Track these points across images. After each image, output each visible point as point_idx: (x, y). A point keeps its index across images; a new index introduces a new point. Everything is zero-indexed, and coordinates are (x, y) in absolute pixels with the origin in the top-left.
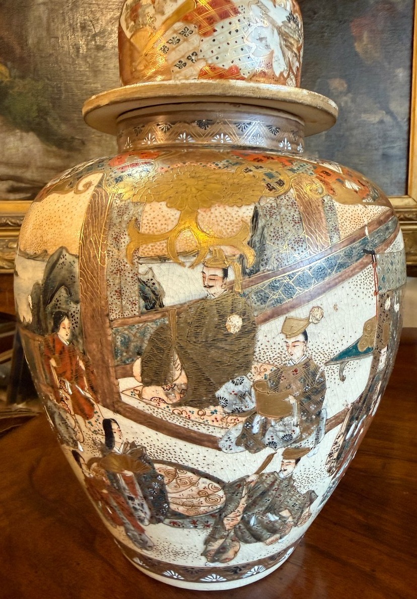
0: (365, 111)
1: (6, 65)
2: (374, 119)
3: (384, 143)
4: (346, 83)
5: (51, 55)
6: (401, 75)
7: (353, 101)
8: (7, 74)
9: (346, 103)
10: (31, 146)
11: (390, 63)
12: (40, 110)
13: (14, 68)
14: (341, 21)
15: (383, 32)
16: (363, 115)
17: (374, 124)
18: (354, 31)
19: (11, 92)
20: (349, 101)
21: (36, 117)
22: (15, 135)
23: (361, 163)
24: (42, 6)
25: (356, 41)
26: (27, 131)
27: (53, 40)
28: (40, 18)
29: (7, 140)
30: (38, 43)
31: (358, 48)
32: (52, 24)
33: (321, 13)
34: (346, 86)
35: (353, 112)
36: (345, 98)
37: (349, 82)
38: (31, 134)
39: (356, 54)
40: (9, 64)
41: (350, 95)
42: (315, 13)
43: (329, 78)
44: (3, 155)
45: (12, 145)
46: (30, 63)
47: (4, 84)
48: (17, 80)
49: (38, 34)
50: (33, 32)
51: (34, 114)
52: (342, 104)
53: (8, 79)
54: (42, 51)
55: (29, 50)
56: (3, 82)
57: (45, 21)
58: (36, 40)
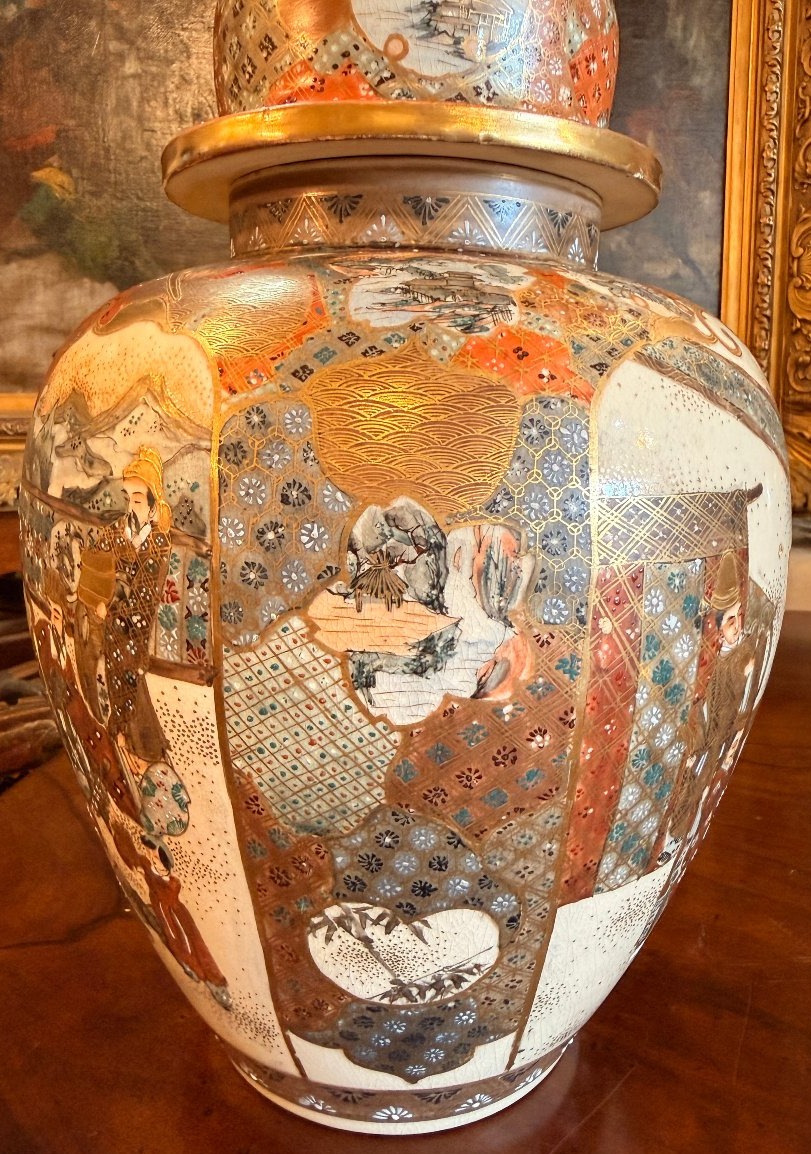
0: (650, 259)
1: (69, 172)
2: (665, 271)
5: (142, 158)
6: (707, 202)
7: (631, 242)
8: (72, 189)
9: (619, 245)
11: (688, 183)
12: (123, 249)
13: (83, 179)
15: (677, 132)
16: (646, 266)
17: (663, 280)
19: (77, 217)
20: (624, 241)
21: (118, 258)
22: (80, 286)
24: (131, 80)
26: (102, 281)
27: (147, 134)
28: (127, 100)
29: (68, 295)
30: (123, 139)
32: (148, 109)
35: (630, 259)
36: (618, 238)
38: (108, 285)
40: (75, 172)
41: (624, 233)
44: (62, 319)
45: (76, 303)
46: (110, 171)
47: (65, 204)
48: (87, 197)
49: (124, 126)
50: (115, 121)
51: (113, 253)
52: (613, 246)
53: (73, 197)
54: (130, 152)
55: (107, 150)
56: (64, 200)
57: (135, 104)
58: (120, 134)
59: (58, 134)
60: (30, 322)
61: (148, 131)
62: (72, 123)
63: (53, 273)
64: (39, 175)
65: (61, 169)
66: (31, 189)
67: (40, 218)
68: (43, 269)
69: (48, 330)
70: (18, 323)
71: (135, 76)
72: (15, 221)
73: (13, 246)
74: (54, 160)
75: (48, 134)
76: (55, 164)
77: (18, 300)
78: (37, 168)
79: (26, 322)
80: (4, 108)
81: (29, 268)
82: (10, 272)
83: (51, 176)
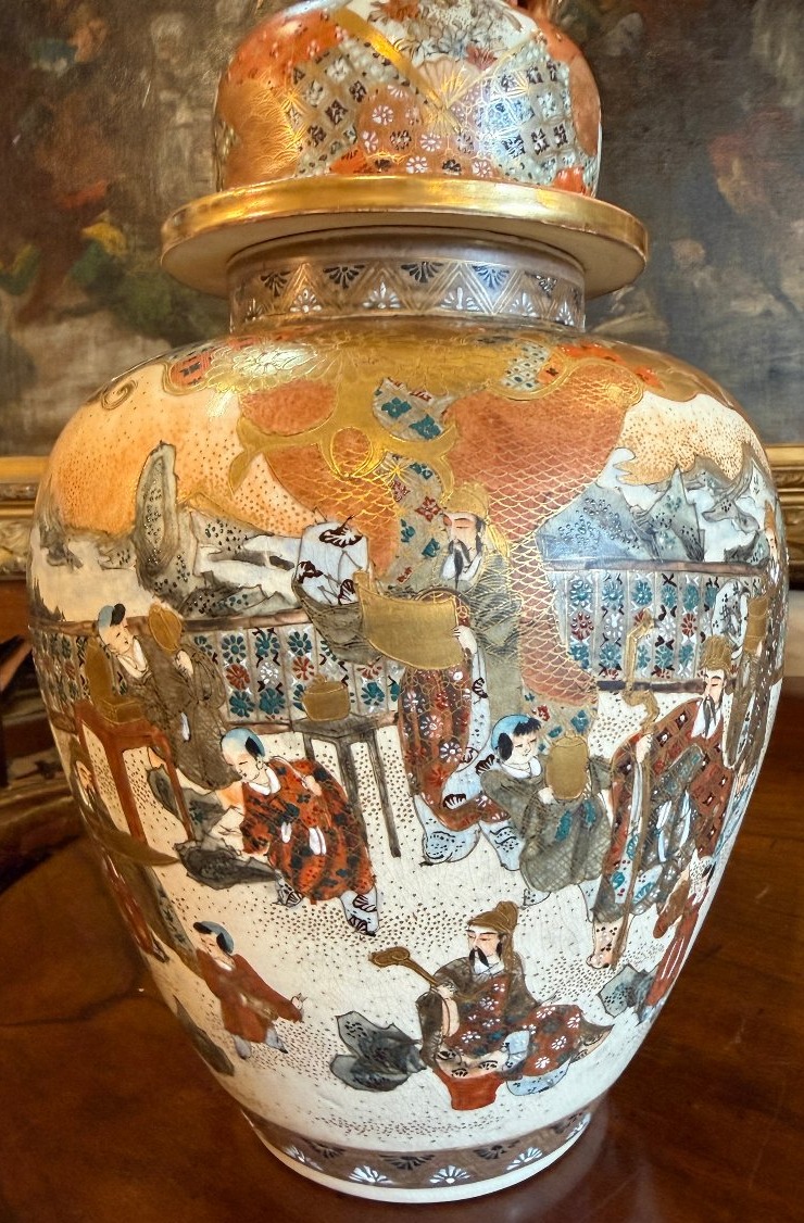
0: (737, 296)
1: (120, 228)
2: (754, 308)
3: (773, 350)
4: (704, 248)
7: (717, 277)
8: (123, 244)
9: (703, 281)
11: (779, 212)
12: (175, 303)
13: (134, 234)
14: (691, 143)
15: (765, 158)
16: (734, 303)
17: (752, 318)
18: (717, 158)
19: (128, 273)
20: (709, 278)
21: (171, 314)
22: (133, 345)
24: (182, 130)
25: (718, 176)
26: (154, 338)
28: (179, 150)
29: (120, 353)
30: (176, 189)
31: (724, 186)
33: (656, 129)
34: (702, 252)
35: (715, 296)
36: (701, 274)
37: (708, 245)
38: (160, 341)
39: (721, 197)
40: (126, 226)
41: (710, 269)
42: (646, 130)
43: (672, 240)
47: (115, 261)
48: (139, 253)
50: (167, 172)
51: (166, 309)
52: (697, 284)
53: (125, 252)
55: (159, 202)
56: (114, 256)
57: (187, 154)
58: (172, 186)
59: (109, 188)
60: (83, 383)
62: (122, 176)
63: (104, 331)
64: (90, 231)
65: (112, 224)
66: (80, 246)
67: (91, 277)
68: (94, 328)
70: (70, 384)
71: (186, 126)
72: (66, 279)
73: (64, 304)
74: (106, 215)
75: (98, 188)
76: (106, 219)
77: (70, 359)
78: (87, 224)
79: (77, 383)
80: (54, 165)
81: (81, 327)
82: (63, 332)
83: (103, 232)
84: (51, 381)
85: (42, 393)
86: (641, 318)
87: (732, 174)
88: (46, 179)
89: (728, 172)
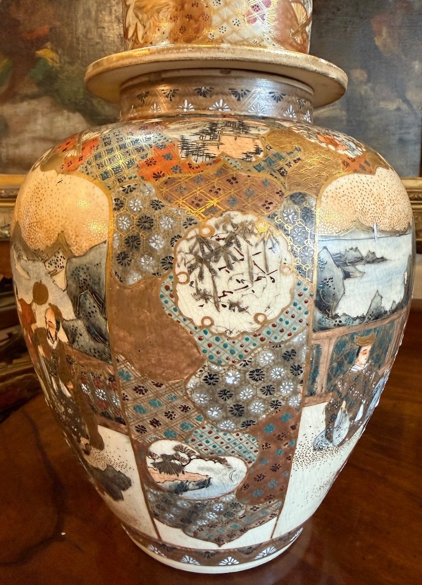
0: (384, 99)
1: (57, 52)
2: (392, 106)
3: (401, 128)
4: (367, 73)
5: (97, 43)
6: (417, 67)
7: (373, 89)
8: (58, 61)
10: (78, 125)
11: (406, 55)
12: (86, 93)
13: (64, 55)
14: (362, 18)
15: (400, 27)
16: (381, 103)
17: (391, 111)
18: (375, 27)
19: (60, 76)
20: (369, 90)
22: (62, 115)
23: (379, 146)
25: (375, 36)
26: (74, 111)
27: (100, 30)
28: (90, 11)
29: (55, 120)
30: (87, 32)
31: (378, 42)
32: (100, 16)
33: (344, 10)
34: (366, 75)
35: (372, 99)
36: (365, 87)
37: (369, 73)
38: (77, 114)
39: (376, 48)
40: (60, 51)
41: (370, 84)
42: (339, 10)
43: (351, 69)
46: (79, 50)
47: (54, 69)
48: (66, 65)
49: (87, 25)
50: (83, 23)
51: (81, 97)
52: (363, 93)
53: (58, 65)
54: (90, 39)
55: (78, 39)
56: (53, 67)
57: (93, 13)
58: (85, 30)
59: (51, 29)
60: (34, 135)
61: (100, 28)
62: (58, 24)
63: (47, 108)
64: (40, 53)
65: (52, 49)
66: (34, 61)
67: (40, 77)
68: (42, 105)
69: (44, 139)
70: (27, 135)
72: (27, 78)
73: (25, 92)
74: (48, 44)
75: (45, 29)
76: (49, 47)
77: (28, 122)
78: (38, 49)
79: (31, 135)
80: (20, 16)
81: (34, 104)
82: (24, 107)
83: (47, 54)
84: (17, 133)
85: (13, 140)
86: (333, 109)
87: (383, 36)
88: (16, 23)
89: (380, 34)
